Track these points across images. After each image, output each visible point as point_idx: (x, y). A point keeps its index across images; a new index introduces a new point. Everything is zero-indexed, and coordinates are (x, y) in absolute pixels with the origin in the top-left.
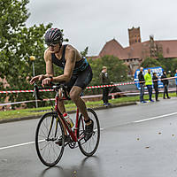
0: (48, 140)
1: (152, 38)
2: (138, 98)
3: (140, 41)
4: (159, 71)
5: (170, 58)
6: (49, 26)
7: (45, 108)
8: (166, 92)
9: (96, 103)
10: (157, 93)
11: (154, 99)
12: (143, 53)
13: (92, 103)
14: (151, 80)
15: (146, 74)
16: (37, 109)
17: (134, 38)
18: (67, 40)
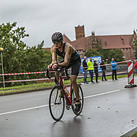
0: (55, 104)
1: (93, 34)
2: (82, 80)
3: (84, 36)
4: (98, 59)
5: (108, 50)
6: (14, 25)
7: (11, 88)
8: (104, 75)
9: (50, 84)
10: (97, 77)
11: (94, 81)
12: (86, 45)
13: (47, 84)
14: (92, 66)
15: (88, 62)
17: (80, 34)
18: (28, 35)
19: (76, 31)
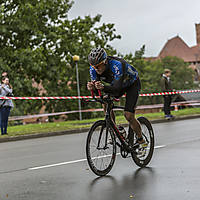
6: (97, 19)
16: (81, 121)
18: (119, 37)
19: (197, 30)
